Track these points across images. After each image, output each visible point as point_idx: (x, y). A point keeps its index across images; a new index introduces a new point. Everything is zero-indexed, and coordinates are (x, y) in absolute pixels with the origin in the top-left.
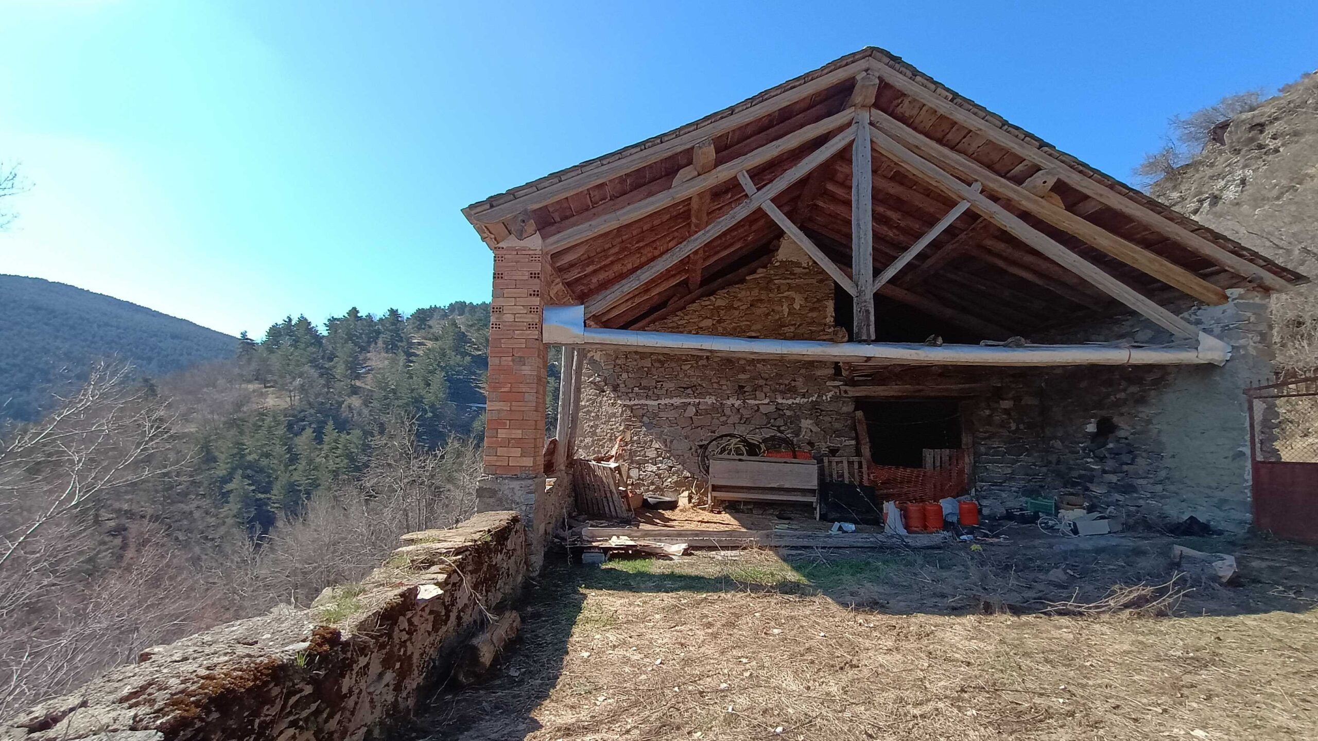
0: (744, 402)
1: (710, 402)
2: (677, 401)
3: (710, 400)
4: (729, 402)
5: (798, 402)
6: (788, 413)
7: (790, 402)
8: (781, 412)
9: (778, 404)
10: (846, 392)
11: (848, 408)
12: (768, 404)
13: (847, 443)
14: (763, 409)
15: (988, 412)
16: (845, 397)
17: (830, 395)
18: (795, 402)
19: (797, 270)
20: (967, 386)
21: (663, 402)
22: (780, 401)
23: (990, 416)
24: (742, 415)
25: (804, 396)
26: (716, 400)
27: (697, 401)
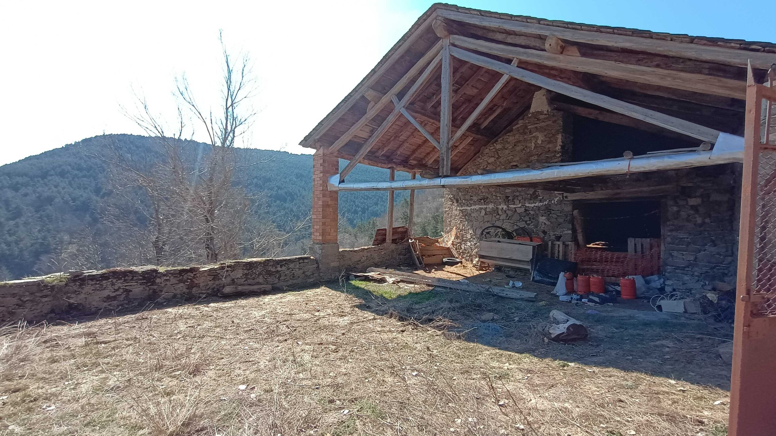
0: (508, 207)
1: (491, 207)
2: (477, 207)
3: (491, 206)
4: (500, 207)
5: (537, 205)
6: (532, 212)
7: (533, 205)
8: (528, 212)
9: (526, 207)
10: (566, 197)
11: (569, 208)
12: (521, 207)
13: (566, 232)
14: (519, 211)
15: (675, 209)
16: (566, 201)
17: (556, 199)
18: (535, 205)
19: (542, 117)
20: (658, 187)
21: (472, 208)
22: (527, 205)
23: (678, 212)
24: (508, 214)
25: (541, 201)
26: (494, 206)
27: (485, 206)
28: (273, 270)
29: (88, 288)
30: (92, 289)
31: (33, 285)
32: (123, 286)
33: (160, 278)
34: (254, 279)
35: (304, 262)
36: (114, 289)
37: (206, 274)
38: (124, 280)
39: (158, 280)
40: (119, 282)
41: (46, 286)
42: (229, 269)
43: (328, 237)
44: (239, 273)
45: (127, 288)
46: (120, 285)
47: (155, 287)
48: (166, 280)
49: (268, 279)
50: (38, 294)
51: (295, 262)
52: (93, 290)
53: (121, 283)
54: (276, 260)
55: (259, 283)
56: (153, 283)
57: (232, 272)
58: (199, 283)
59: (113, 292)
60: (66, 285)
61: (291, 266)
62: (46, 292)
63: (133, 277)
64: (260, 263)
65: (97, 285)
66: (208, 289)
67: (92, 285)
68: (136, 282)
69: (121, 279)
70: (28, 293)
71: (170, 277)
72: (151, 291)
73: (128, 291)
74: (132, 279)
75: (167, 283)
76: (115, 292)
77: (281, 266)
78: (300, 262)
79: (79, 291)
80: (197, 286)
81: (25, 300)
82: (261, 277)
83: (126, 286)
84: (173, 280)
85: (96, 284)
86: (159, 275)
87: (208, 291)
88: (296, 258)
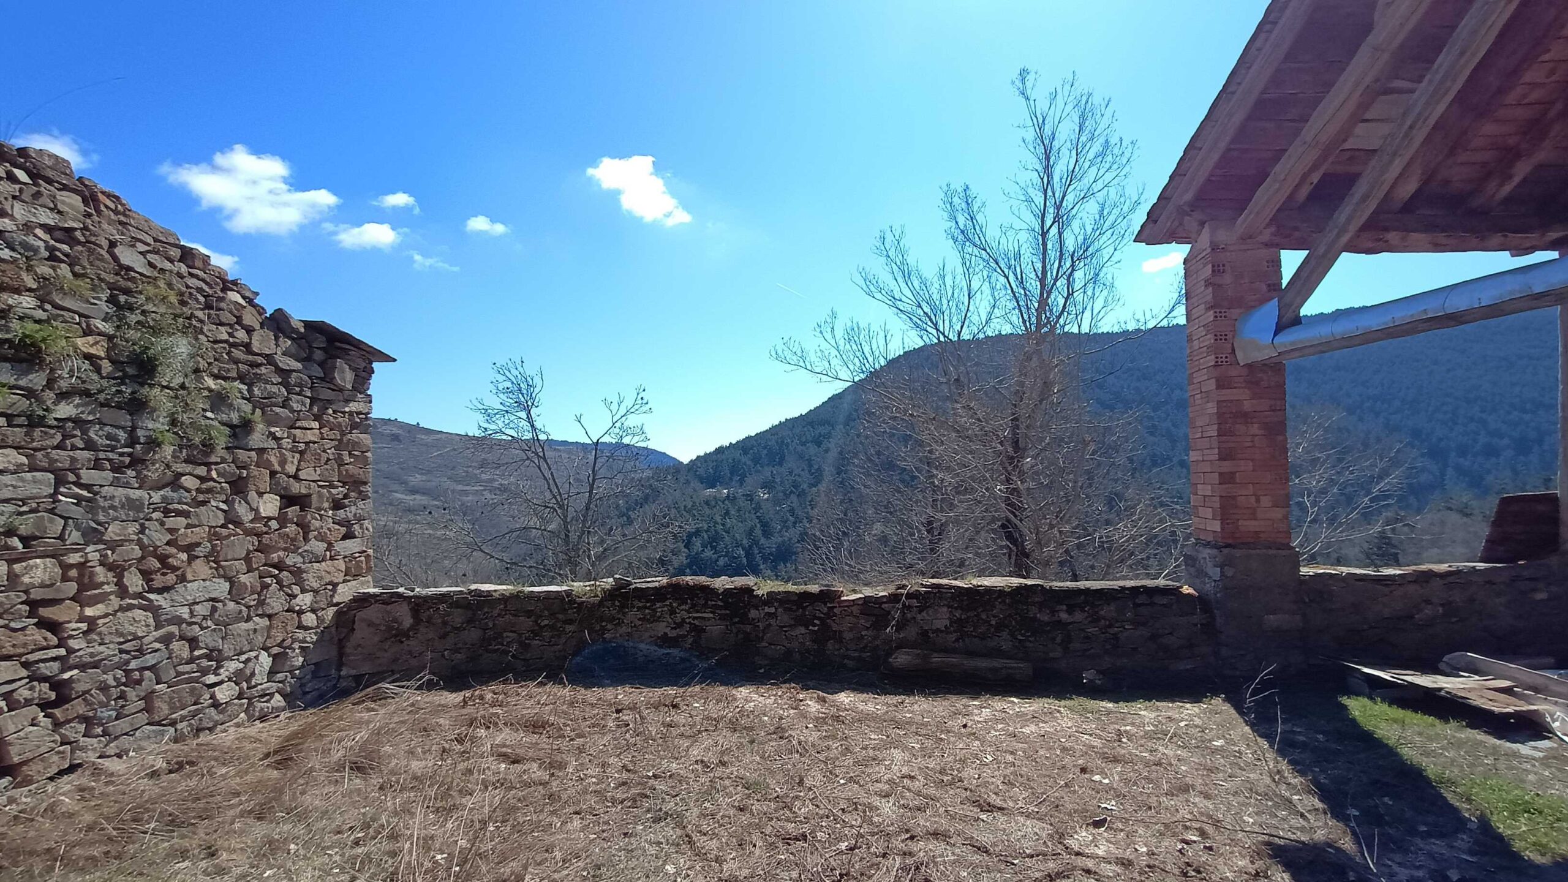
28: (1045, 617)
29: (632, 615)
30: (638, 617)
31: (556, 598)
32: (689, 618)
33: (756, 608)
34: (983, 637)
35: (1152, 604)
36: (675, 623)
37: (855, 610)
38: (692, 604)
39: (753, 614)
40: (683, 607)
41: (572, 602)
42: (914, 602)
43: (1248, 525)
44: (940, 618)
45: (696, 622)
46: (685, 614)
47: (748, 628)
48: (769, 614)
49: (1028, 644)
50: (560, 616)
51: (1119, 598)
52: (640, 619)
53: (685, 610)
54: (1051, 590)
55: (998, 653)
56: (745, 619)
57: (920, 612)
58: (841, 632)
59: (672, 628)
60: (601, 601)
61: (1108, 611)
62: (572, 614)
63: (707, 600)
64: (1000, 593)
65: (647, 611)
66: (863, 650)
67: (639, 609)
68: (711, 612)
69: (687, 603)
70: (546, 613)
71: (776, 609)
72: (741, 636)
73: (698, 630)
74: (705, 605)
75: (772, 621)
76: (675, 628)
77: (1070, 611)
78: (1138, 601)
79: (619, 619)
80: (838, 637)
81: (542, 624)
82: (1005, 634)
83: (695, 618)
84: (784, 618)
85: (646, 608)
86: (754, 601)
87: (864, 655)
88: (1123, 588)
